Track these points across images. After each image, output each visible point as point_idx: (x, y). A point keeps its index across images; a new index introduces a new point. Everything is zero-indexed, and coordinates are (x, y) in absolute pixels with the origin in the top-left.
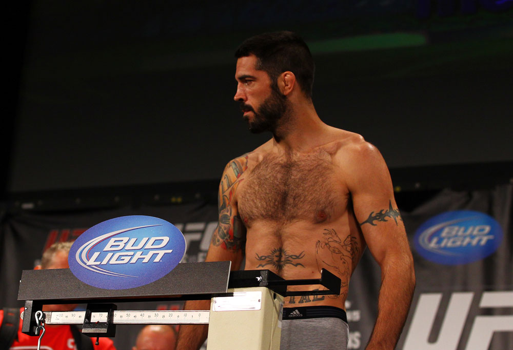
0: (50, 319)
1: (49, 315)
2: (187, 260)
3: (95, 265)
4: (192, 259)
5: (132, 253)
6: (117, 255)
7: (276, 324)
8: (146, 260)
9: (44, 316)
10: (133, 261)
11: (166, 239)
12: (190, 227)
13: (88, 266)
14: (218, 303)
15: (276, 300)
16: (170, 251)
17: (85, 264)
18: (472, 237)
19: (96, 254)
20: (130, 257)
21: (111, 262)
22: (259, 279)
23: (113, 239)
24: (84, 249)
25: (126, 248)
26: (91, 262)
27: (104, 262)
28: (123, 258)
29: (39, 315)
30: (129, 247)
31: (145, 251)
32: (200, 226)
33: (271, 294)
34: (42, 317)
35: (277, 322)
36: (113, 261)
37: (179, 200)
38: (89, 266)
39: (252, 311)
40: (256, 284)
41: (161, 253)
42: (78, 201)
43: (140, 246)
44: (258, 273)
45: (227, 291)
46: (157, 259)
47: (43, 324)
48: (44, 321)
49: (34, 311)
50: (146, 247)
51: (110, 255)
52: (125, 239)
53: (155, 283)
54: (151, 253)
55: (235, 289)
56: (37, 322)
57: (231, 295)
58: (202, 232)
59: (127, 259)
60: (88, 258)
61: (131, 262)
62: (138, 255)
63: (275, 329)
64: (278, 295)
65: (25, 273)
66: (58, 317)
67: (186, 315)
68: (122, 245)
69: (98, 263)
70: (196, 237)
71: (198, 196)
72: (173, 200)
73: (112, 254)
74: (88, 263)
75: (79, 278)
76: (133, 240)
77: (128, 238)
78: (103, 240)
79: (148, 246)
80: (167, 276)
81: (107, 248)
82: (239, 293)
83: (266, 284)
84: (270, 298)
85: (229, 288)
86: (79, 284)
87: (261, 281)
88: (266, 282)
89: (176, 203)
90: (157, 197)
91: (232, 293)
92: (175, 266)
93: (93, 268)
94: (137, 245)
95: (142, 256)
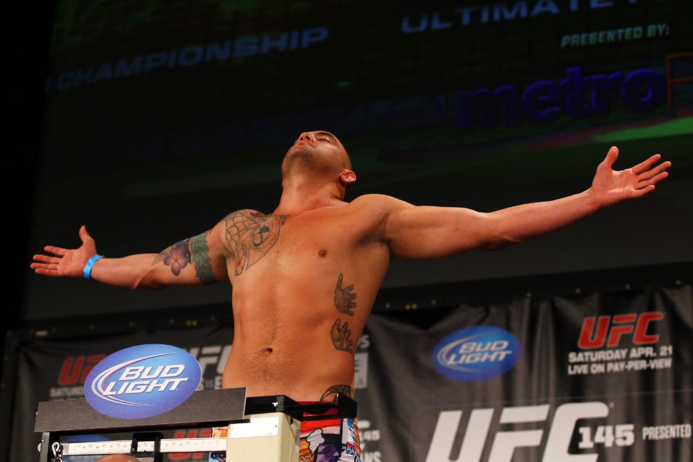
0: (67, 451)
1: (66, 447)
2: (204, 384)
3: (111, 395)
4: (209, 383)
5: (148, 382)
6: (133, 384)
7: (294, 449)
8: (162, 389)
9: (61, 448)
10: (150, 390)
11: (182, 367)
12: (206, 350)
13: (104, 396)
14: (235, 429)
15: (293, 425)
16: (186, 379)
17: (102, 394)
18: (491, 352)
19: (112, 384)
20: (146, 386)
21: (126, 392)
22: (275, 404)
23: (128, 369)
24: (99, 379)
25: (142, 377)
26: (108, 392)
27: (120, 392)
28: (138, 387)
29: (56, 446)
30: (144, 376)
31: (160, 379)
32: (216, 349)
33: (288, 419)
34: (60, 448)
35: (295, 447)
36: (129, 391)
37: (195, 323)
38: (105, 396)
39: (269, 438)
40: (273, 410)
41: (177, 381)
43: (156, 375)
44: (274, 398)
45: (244, 417)
46: (173, 388)
47: (60, 456)
48: (61, 453)
49: (51, 442)
50: (162, 376)
51: (126, 384)
52: (141, 368)
53: (172, 411)
54: (167, 381)
55: (252, 416)
56: (55, 453)
57: (248, 421)
58: (219, 355)
59: (143, 388)
60: (104, 388)
61: (147, 391)
62: (154, 384)
63: (292, 454)
64: (295, 420)
65: (42, 405)
66: (75, 448)
67: (203, 443)
68: (137, 374)
69: (114, 393)
70: (213, 360)
71: (213, 319)
72: (189, 323)
73: (128, 383)
74: (105, 393)
75: (96, 408)
76: (148, 369)
77: (143, 367)
78: (119, 370)
79: (164, 375)
80: (183, 404)
81: (123, 378)
82: (256, 419)
83: (282, 410)
84: (287, 424)
85: (245, 414)
86: (96, 415)
87: (277, 406)
88: (282, 407)
89: (192, 327)
90: (172, 321)
91: (249, 420)
92: (190, 394)
93: (110, 398)
94: (153, 374)
95: (158, 385)
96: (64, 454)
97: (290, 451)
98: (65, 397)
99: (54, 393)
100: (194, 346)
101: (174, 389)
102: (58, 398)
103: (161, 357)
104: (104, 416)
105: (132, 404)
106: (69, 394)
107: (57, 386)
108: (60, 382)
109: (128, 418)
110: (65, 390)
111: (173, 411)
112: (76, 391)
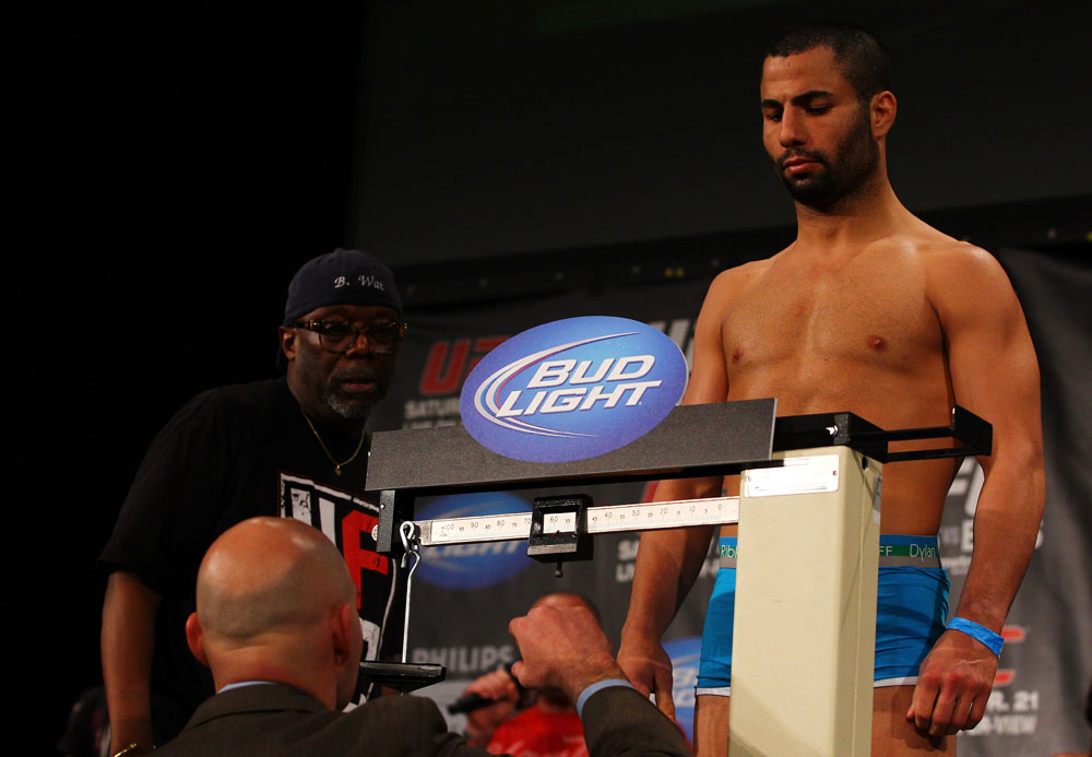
0: (428, 537)
1: (426, 529)
3: (513, 417)
5: (583, 390)
6: (554, 395)
7: (870, 518)
8: (611, 403)
9: (417, 531)
10: (587, 405)
11: (649, 361)
13: (498, 418)
14: (756, 482)
15: (867, 470)
16: (657, 383)
17: (494, 415)
19: (514, 396)
20: (580, 399)
21: (543, 410)
22: (832, 430)
23: (545, 365)
24: (489, 386)
25: (572, 381)
26: (505, 411)
27: (530, 410)
28: (565, 400)
29: (407, 530)
30: (577, 378)
31: (608, 385)
33: (857, 459)
34: (414, 533)
35: (871, 512)
36: (547, 408)
37: (680, 273)
38: (501, 418)
39: (821, 496)
40: (828, 441)
41: (641, 388)
42: (484, 283)
43: (598, 376)
44: (830, 419)
45: (771, 456)
46: (633, 401)
47: (416, 547)
48: (417, 542)
49: (397, 522)
50: (609, 378)
51: (540, 395)
52: (570, 364)
53: (631, 446)
54: (620, 389)
55: (787, 453)
56: (405, 543)
57: (779, 463)
59: (574, 402)
60: (499, 403)
61: (582, 407)
62: (595, 393)
63: (866, 530)
64: (870, 460)
65: (380, 438)
66: (445, 532)
67: (693, 510)
68: (563, 374)
69: (518, 412)
73: (545, 394)
74: (500, 413)
76: (584, 365)
77: (574, 362)
78: (526, 368)
79: (615, 375)
80: (652, 432)
81: (535, 382)
82: (793, 459)
83: (845, 441)
84: (856, 467)
85: (775, 450)
86: (484, 456)
87: (837, 434)
88: (845, 436)
89: (674, 280)
90: (636, 270)
91: (782, 461)
92: (666, 413)
93: (510, 423)
94: (593, 375)
95: (603, 396)
96: (422, 543)
97: (863, 521)
98: (434, 419)
99: (413, 410)
100: (680, 317)
101: (634, 403)
102: (420, 419)
103: (608, 342)
104: (499, 456)
105: (553, 433)
106: (441, 412)
107: (419, 398)
108: (423, 389)
109: (546, 461)
110: (433, 404)
111: (634, 445)
112: (452, 406)
